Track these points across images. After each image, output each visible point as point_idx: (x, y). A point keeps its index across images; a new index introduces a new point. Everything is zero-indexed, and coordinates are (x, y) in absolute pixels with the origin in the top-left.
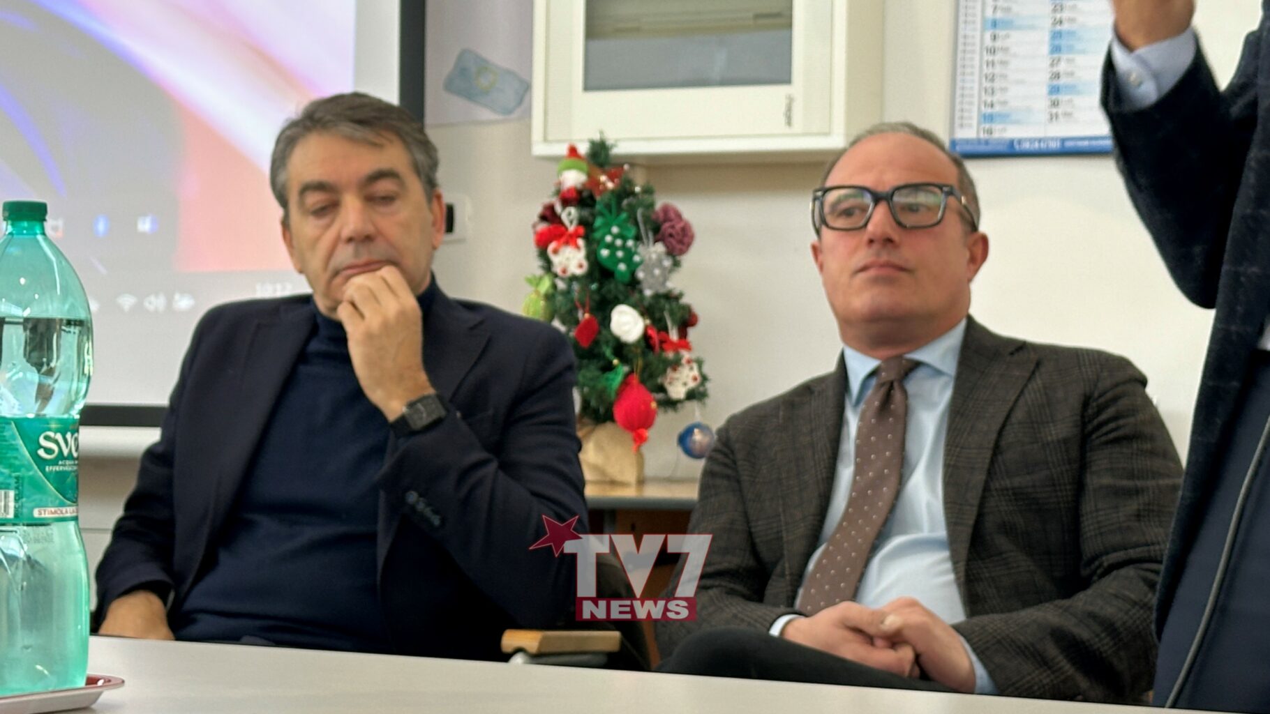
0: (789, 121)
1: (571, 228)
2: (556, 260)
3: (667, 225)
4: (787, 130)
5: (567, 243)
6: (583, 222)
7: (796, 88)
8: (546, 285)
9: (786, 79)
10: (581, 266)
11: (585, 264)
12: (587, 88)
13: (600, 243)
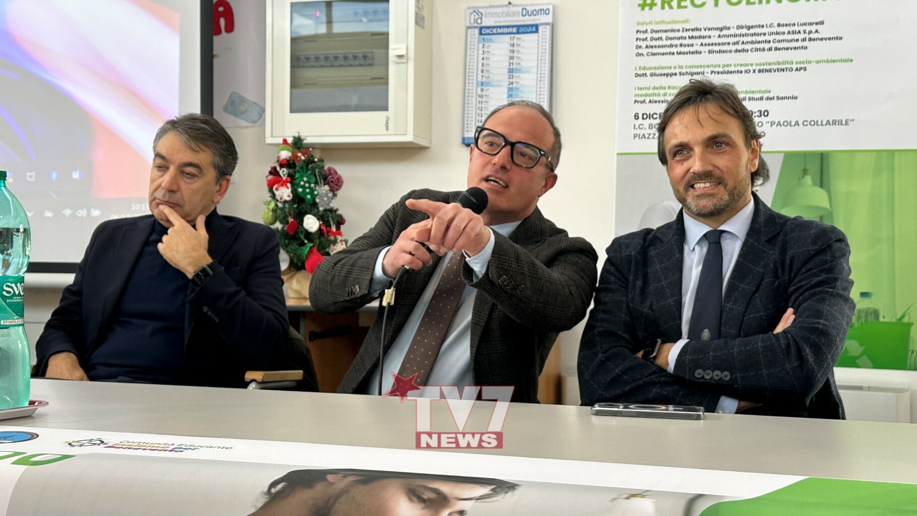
0: (387, 129)
1: (284, 178)
2: (277, 193)
3: (330, 177)
4: (386, 132)
5: (282, 185)
6: (289, 175)
7: (390, 113)
8: (272, 205)
9: (385, 108)
10: (289, 196)
11: (291, 195)
12: (292, 111)
13: (298, 185)
